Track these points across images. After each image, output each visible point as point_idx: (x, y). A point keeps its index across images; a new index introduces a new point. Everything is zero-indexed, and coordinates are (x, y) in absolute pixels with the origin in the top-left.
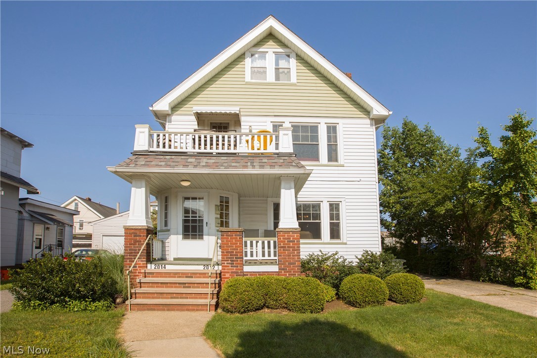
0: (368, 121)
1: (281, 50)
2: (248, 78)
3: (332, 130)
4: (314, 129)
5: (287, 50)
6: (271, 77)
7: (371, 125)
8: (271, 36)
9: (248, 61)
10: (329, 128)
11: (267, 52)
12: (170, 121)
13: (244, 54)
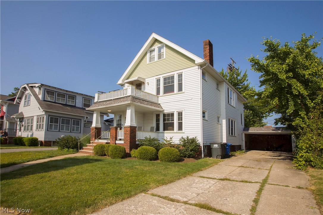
0: (197, 67)
1: (160, 45)
2: (148, 62)
3: (180, 76)
4: (173, 77)
5: (162, 44)
6: (156, 59)
7: (199, 69)
8: (156, 41)
9: (148, 55)
10: (179, 75)
11: (155, 48)
12: (124, 87)
13: (147, 52)
